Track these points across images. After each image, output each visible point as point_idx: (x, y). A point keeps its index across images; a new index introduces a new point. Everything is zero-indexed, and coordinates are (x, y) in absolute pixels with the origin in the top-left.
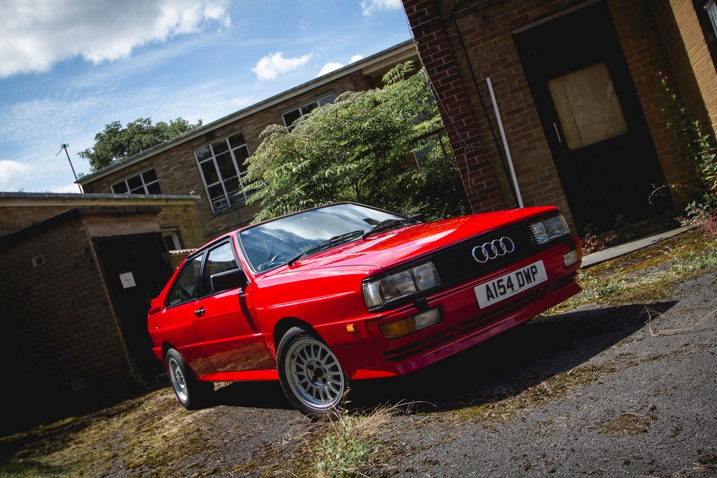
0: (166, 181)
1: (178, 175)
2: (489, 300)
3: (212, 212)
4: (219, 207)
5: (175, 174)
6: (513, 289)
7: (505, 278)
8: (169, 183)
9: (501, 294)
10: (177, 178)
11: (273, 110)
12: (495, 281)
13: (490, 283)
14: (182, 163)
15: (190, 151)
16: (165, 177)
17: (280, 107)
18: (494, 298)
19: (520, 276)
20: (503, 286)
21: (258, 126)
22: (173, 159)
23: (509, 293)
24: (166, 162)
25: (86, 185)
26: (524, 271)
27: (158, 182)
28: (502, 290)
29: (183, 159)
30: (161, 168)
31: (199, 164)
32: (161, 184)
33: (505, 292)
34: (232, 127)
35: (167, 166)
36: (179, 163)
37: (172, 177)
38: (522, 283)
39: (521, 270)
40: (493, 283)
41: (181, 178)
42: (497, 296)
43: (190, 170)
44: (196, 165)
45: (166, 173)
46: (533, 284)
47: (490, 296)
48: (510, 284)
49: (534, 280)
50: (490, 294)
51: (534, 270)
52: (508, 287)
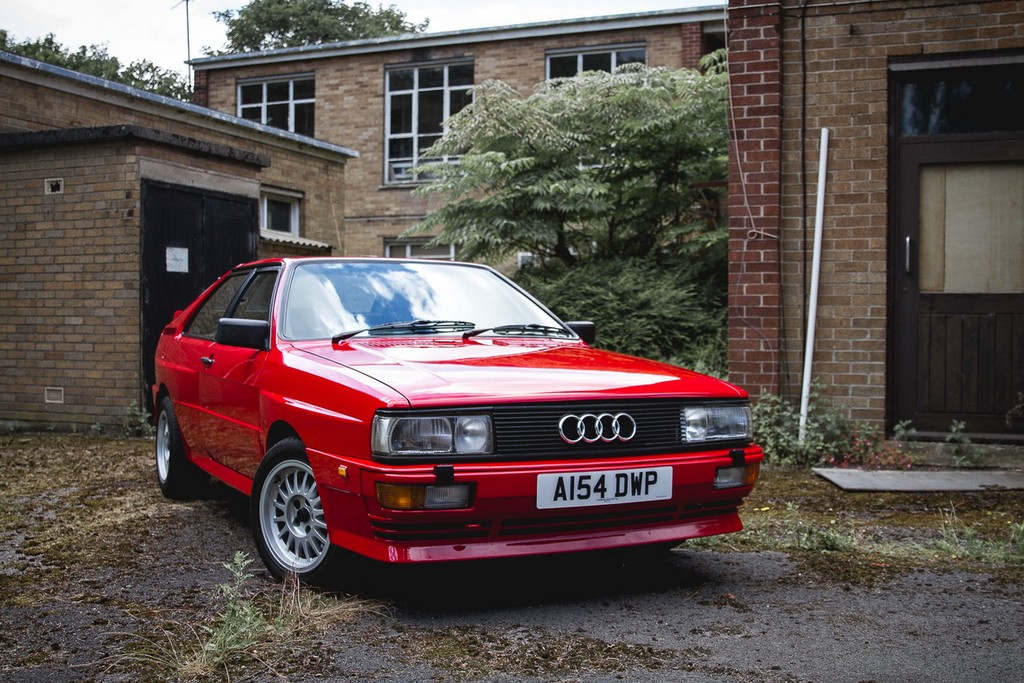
0: (328, 106)
1: (349, 101)
2: (555, 499)
3: (383, 180)
4: (398, 176)
5: (346, 99)
6: (602, 496)
7: (596, 476)
8: (331, 111)
9: (580, 497)
10: (345, 106)
11: (536, 44)
12: (577, 475)
13: (566, 477)
14: (362, 85)
15: (381, 70)
16: (328, 99)
17: (549, 43)
18: (565, 499)
19: (622, 480)
20: (588, 487)
21: (503, 62)
22: (349, 73)
23: (594, 500)
24: (338, 74)
25: (201, 71)
26: (633, 474)
27: (313, 104)
28: (583, 492)
29: (365, 78)
30: (326, 83)
31: (389, 95)
32: (319, 107)
33: (588, 496)
34: (459, 52)
35: (336, 81)
36: (357, 83)
37: (340, 103)
38: (622, 490)
39: (628, 472)
40: (573, 478)
41: (352, 109)
42: (572, 498)
43: (370, 100)
44: (383, 96)
45: (331, 93)
46: (642, 498)
47: (560, 495)
48: (600, 487)
49: (647, 493)
50: (560, 492)
51: (651, 478)
52: (596, 490)
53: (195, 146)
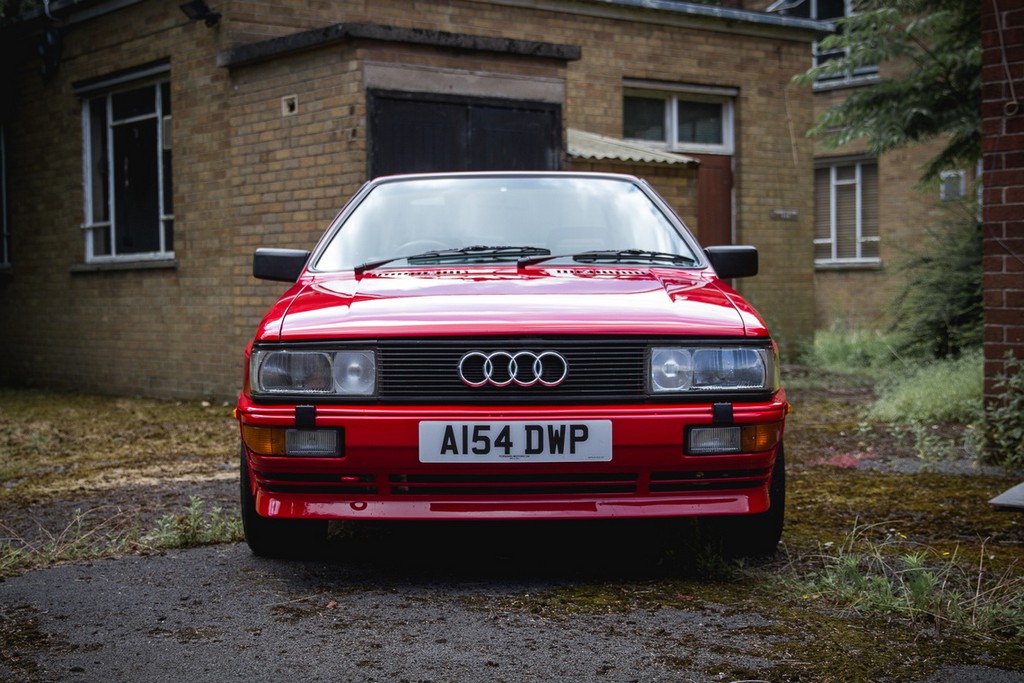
2: (443, 452)
6: (507, 452)
7: (496, 427)
9: (476, 451)
12: (471, 425)
13: (457, 426)
18: (456, 452)
19: (535, 434)
20: (486, 440)
23: (496, 456)
26: (550, 427)
28: (481, 445)
33: (486, 451)
38: (535, 445)
39: (544, 424)
40: (465, 428)
42: (465, 451)
46: (566, 457)
47: (449, 448)
48: (503, 440)
49: (573, 451)
50: (449, 443)
51: (579, 433)
52: (498, 443)
53: (451, 41)
